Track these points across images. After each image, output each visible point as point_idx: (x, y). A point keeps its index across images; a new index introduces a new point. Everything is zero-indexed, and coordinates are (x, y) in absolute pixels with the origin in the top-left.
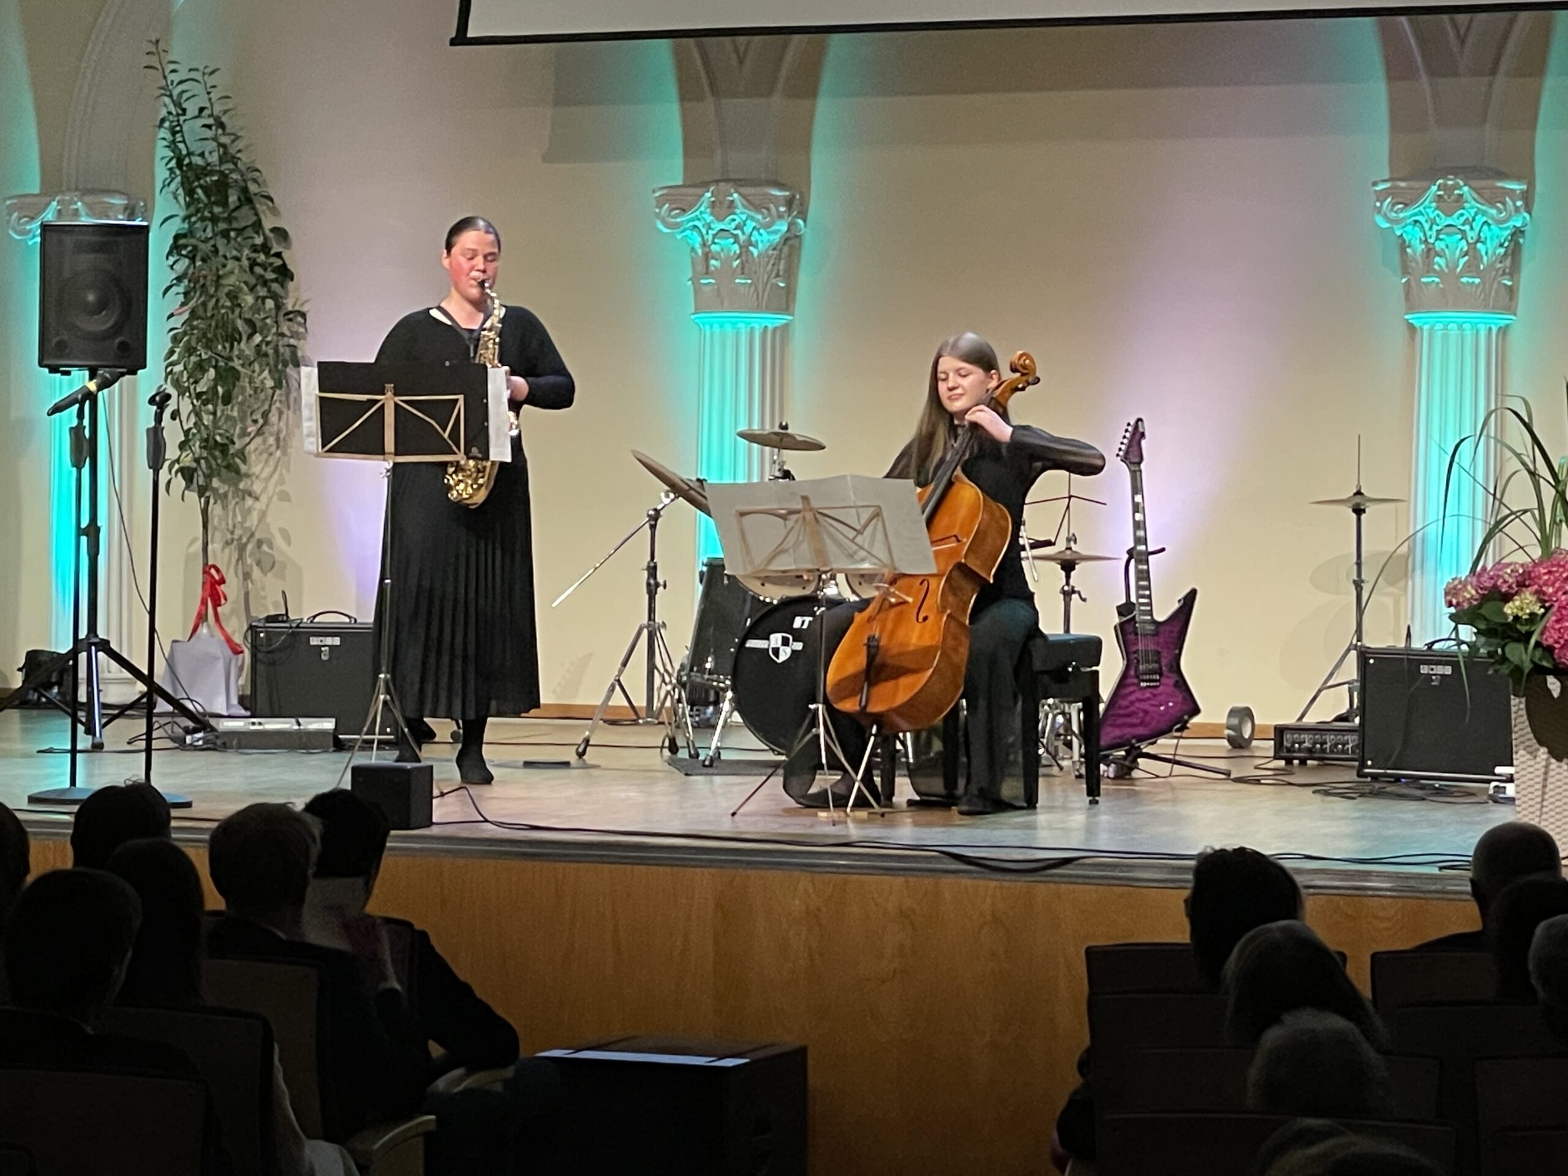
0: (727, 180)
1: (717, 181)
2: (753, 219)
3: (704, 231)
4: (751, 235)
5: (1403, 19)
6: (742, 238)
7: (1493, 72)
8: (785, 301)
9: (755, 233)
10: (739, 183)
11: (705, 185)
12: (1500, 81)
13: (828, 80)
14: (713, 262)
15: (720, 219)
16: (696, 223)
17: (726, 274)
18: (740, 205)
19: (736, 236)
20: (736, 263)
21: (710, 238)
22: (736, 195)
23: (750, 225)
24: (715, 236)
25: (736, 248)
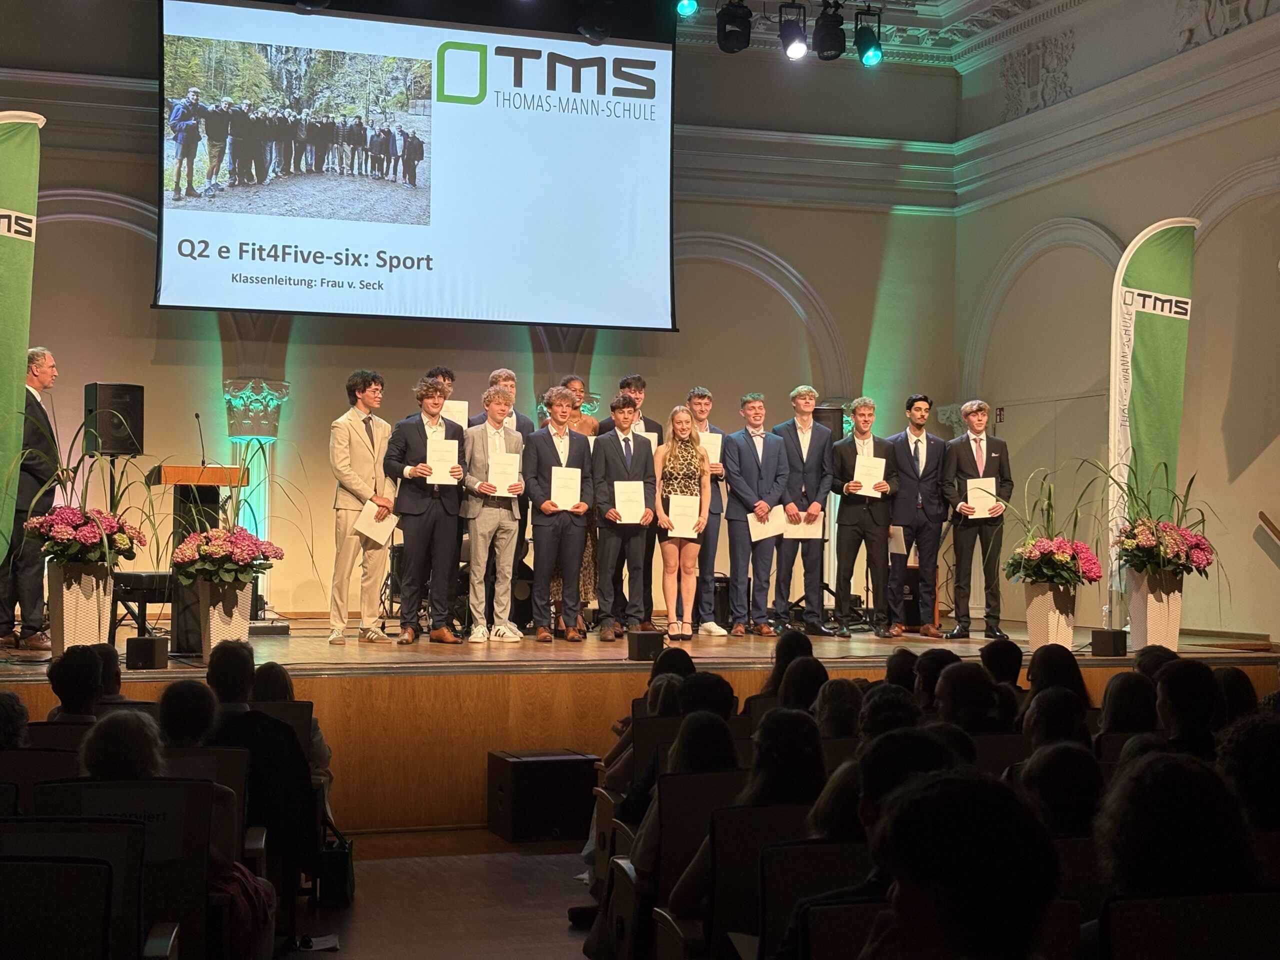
0: (259, 378)
1: (254, 378)
2: (271, 395)
3: (246, 399)
4: (269, 401)
5: (541, 327)
6: (265, 403)
7: (576, 351)
8: (274, 432)
9: (271, 401)
10: (265, 380)
11: (249, 378)
12: (578, 355)
13: (294, 335)
14: (250, 413)
15: (257, 395)
16: (243, 396)
17: (256, 419)
18: (266, 388)
19: (262, 402)
20: (261, 414)
21: (249, 402)
22: (264, 384)
23: (269, 397)
24: (251, 402)
25: (262, 407)
